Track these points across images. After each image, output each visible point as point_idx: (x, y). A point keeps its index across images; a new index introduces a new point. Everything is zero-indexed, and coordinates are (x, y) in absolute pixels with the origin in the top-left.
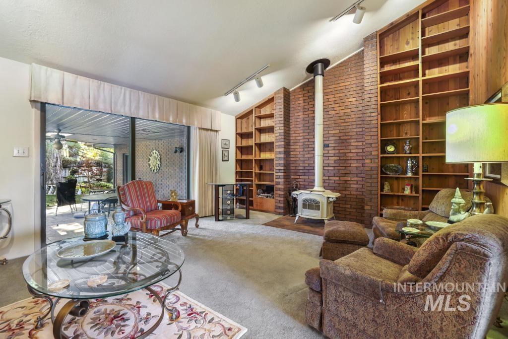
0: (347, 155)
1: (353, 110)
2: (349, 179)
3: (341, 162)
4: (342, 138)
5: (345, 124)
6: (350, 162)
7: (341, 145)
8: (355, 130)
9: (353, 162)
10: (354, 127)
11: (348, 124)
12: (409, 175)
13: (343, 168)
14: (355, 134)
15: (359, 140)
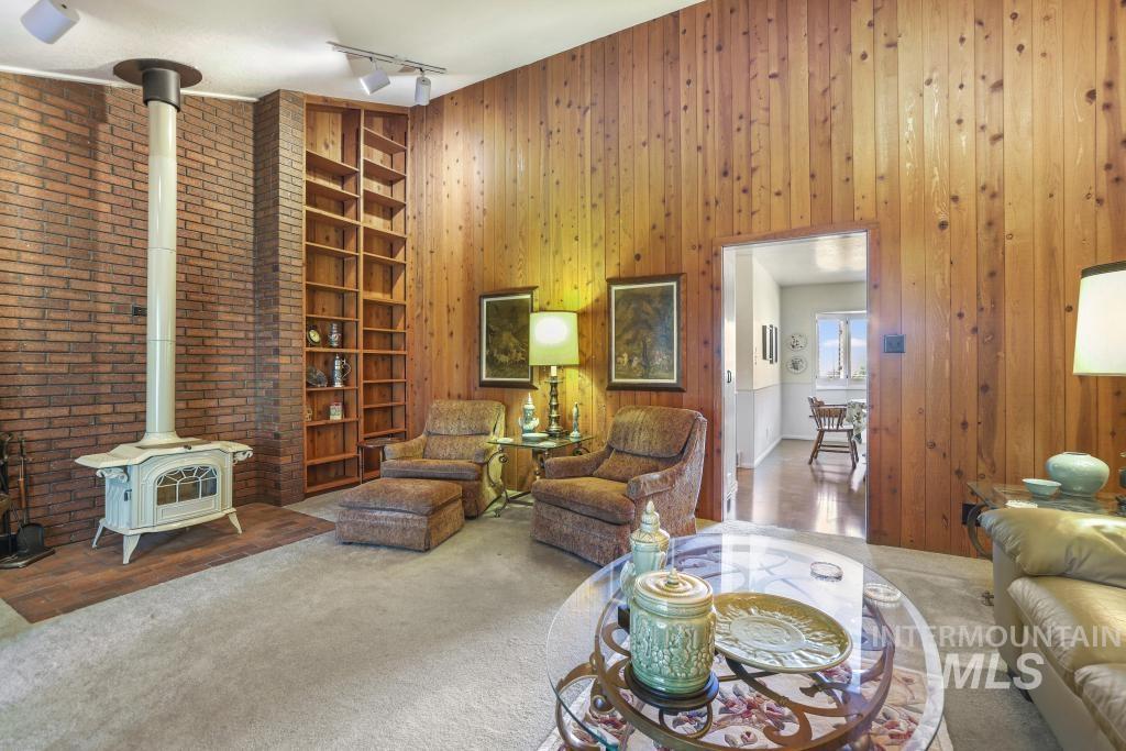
0: (208, 342)
1: (224, 232)
2: (213, 403)
3: (192, 359)
4: (193, 297)
5: (201, 263)
6: (215, 360)
7: (190, 314)
8: (229, 284)
9: (222, 360)
10: (226, 275)
11: (211, 264)
12: (338, 385)
13: (198, 377)
14: (228, 293)
15: (237, 309)
